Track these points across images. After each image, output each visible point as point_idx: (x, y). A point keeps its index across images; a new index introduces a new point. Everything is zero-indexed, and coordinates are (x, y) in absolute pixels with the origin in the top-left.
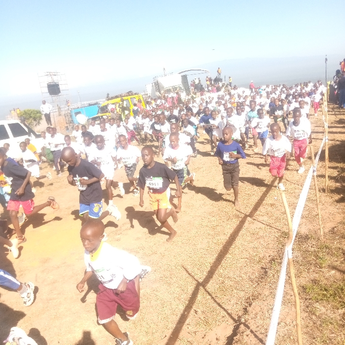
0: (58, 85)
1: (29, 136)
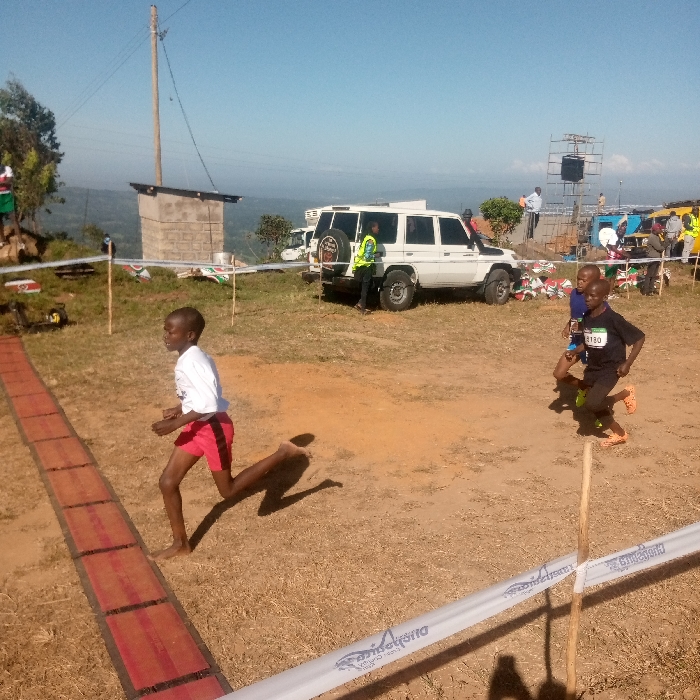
0: (582, 163)
1: (470, 247)
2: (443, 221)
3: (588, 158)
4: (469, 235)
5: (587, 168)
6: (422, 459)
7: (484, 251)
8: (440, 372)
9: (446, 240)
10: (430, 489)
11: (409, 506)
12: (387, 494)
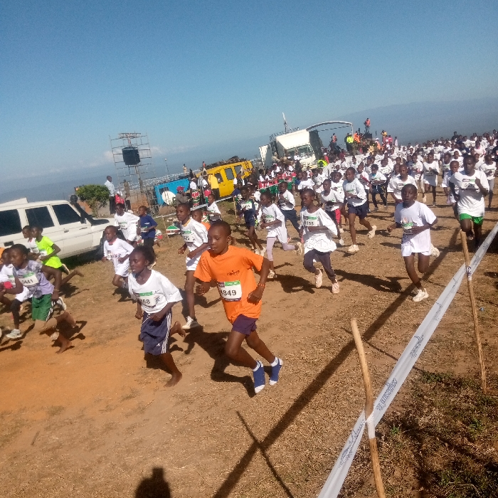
0: (137, 151)
1: (83, 222)
2: (55, 208)
3: (140, 148)
4: (79, 214)
5: (141, 154)
6: (122, 389)
7: (94, 223)
8: (100, 318)
9: (62, 221)
10: (141, 410)
11: (131, 429)
12: (109, 428)
